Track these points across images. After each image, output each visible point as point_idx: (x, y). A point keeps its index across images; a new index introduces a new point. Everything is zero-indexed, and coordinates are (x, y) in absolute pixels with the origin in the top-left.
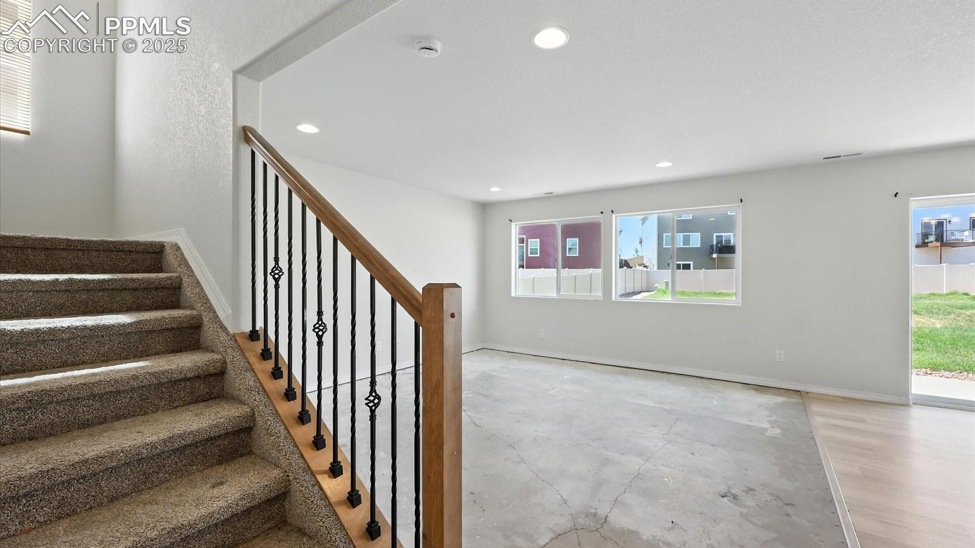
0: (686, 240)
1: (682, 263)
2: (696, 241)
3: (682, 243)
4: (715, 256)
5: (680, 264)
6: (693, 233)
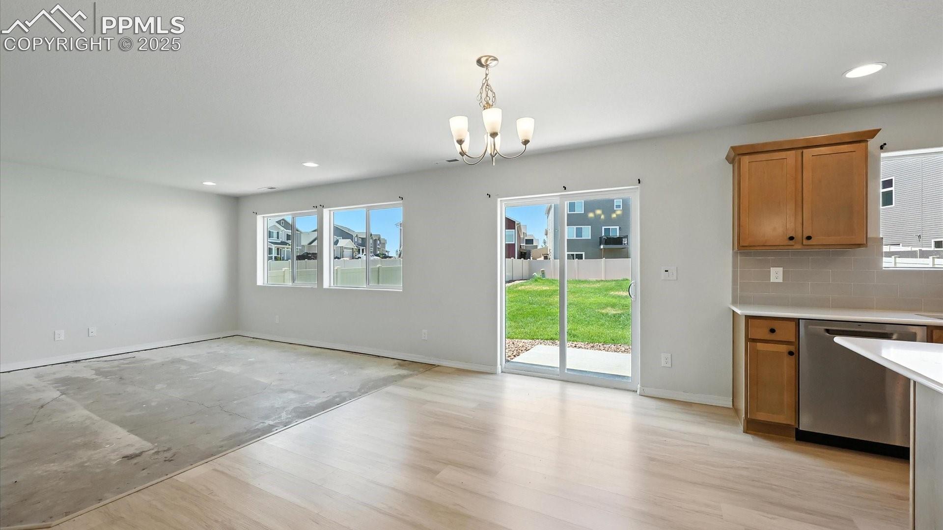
0: (579, 233)
1: (575, 253)
2: (587, 233)
3: (575, 236)
4: (602, 247)
5: (574, 254)
6: (585, 226)
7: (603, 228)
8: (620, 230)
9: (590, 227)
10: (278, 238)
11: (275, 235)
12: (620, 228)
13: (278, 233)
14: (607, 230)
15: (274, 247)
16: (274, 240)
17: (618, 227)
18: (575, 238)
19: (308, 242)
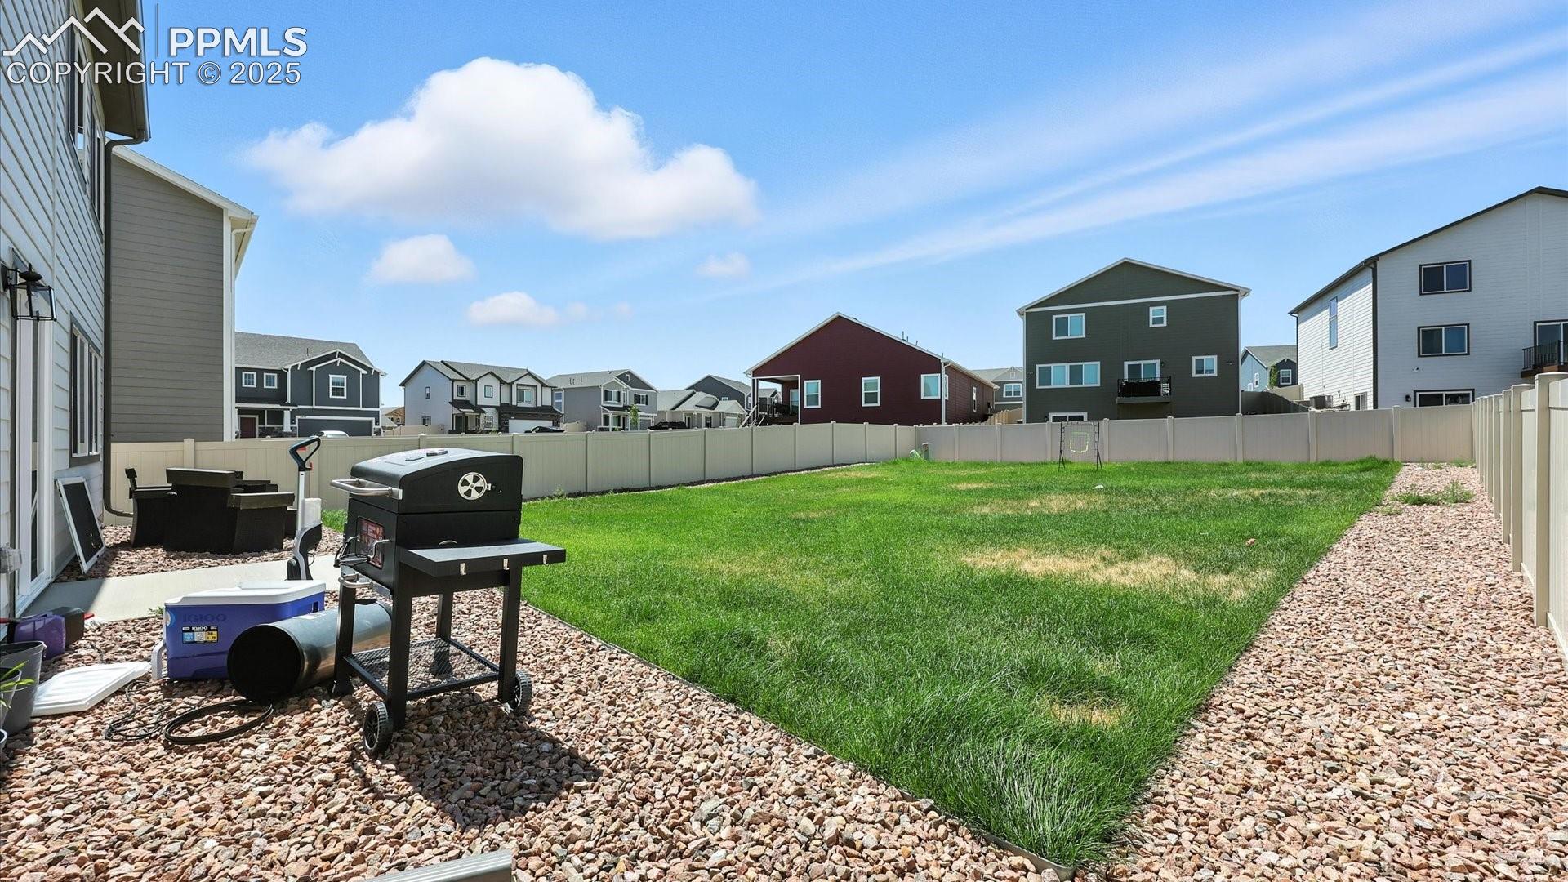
0: (1076, 375)
1: (1067, 415)
2: (1092, 375)
3: (1068, 381)
4: (1117, 401)
5: (1065, 417)
6: (1089, 363)
7: (1126, 364)
8: (1161, 367)
9: (1098, 363)
10: (619, 401)
11: (614, 396)
12: (1161, 363)
13: (619, 393)
14: (1134, 370)
15: (610, 414)
16: (613, 403)
17: (1157, 362)
18: (1067, 385)
19: (672, 406)
